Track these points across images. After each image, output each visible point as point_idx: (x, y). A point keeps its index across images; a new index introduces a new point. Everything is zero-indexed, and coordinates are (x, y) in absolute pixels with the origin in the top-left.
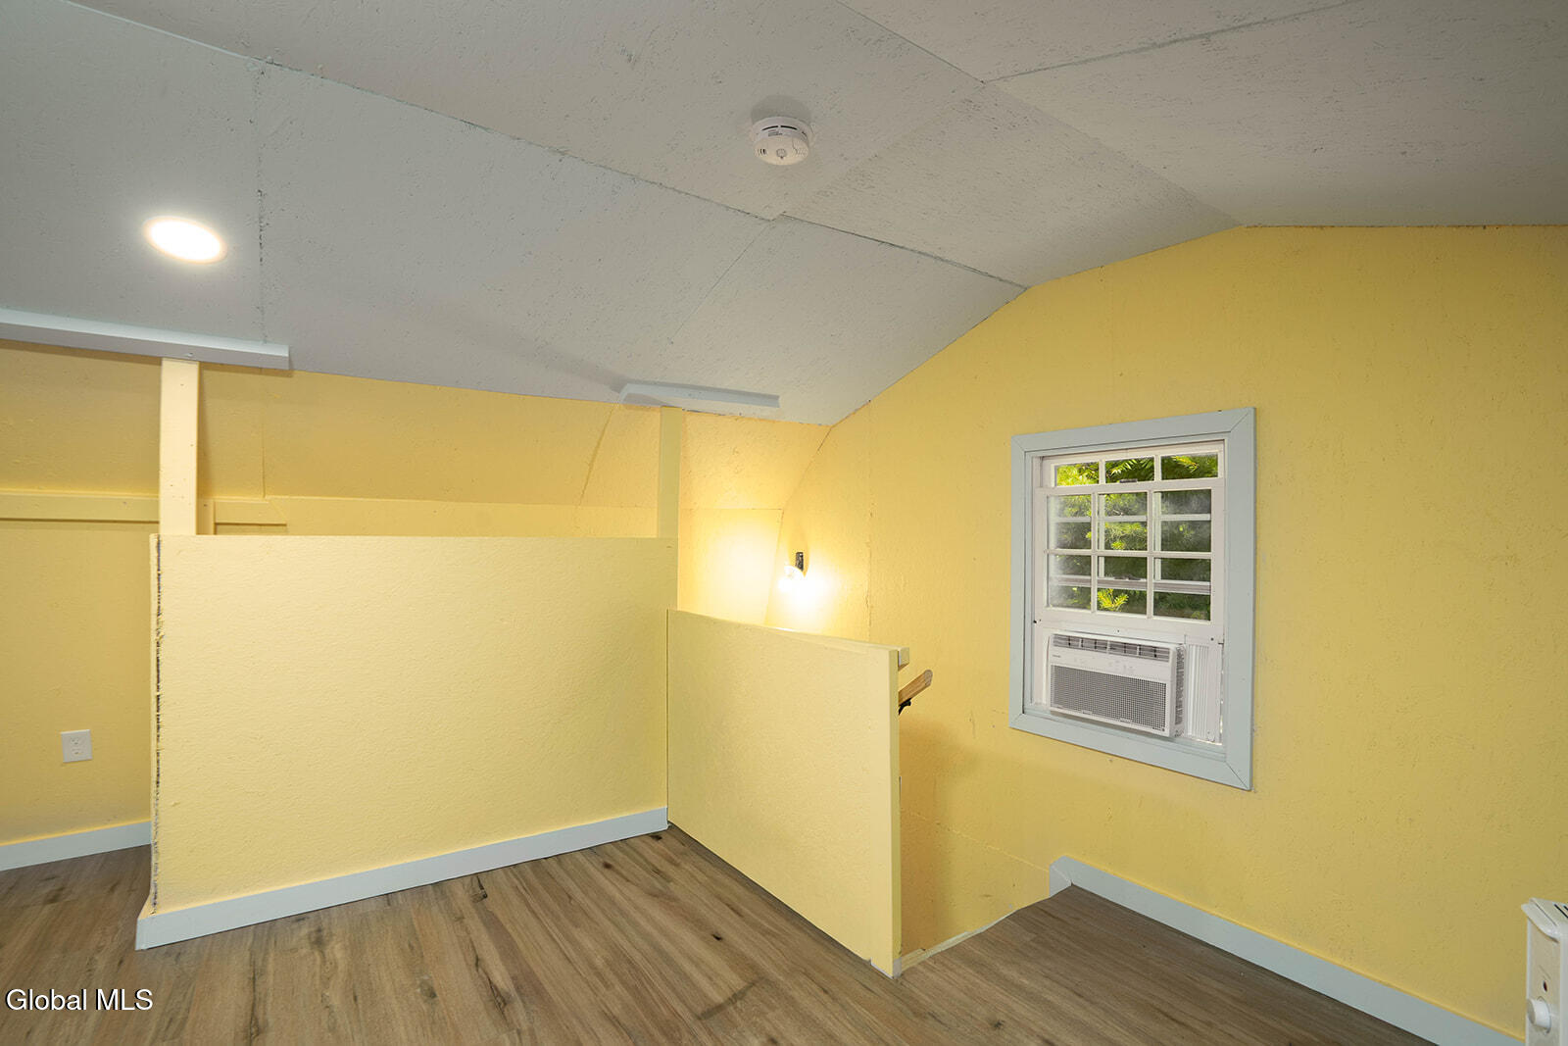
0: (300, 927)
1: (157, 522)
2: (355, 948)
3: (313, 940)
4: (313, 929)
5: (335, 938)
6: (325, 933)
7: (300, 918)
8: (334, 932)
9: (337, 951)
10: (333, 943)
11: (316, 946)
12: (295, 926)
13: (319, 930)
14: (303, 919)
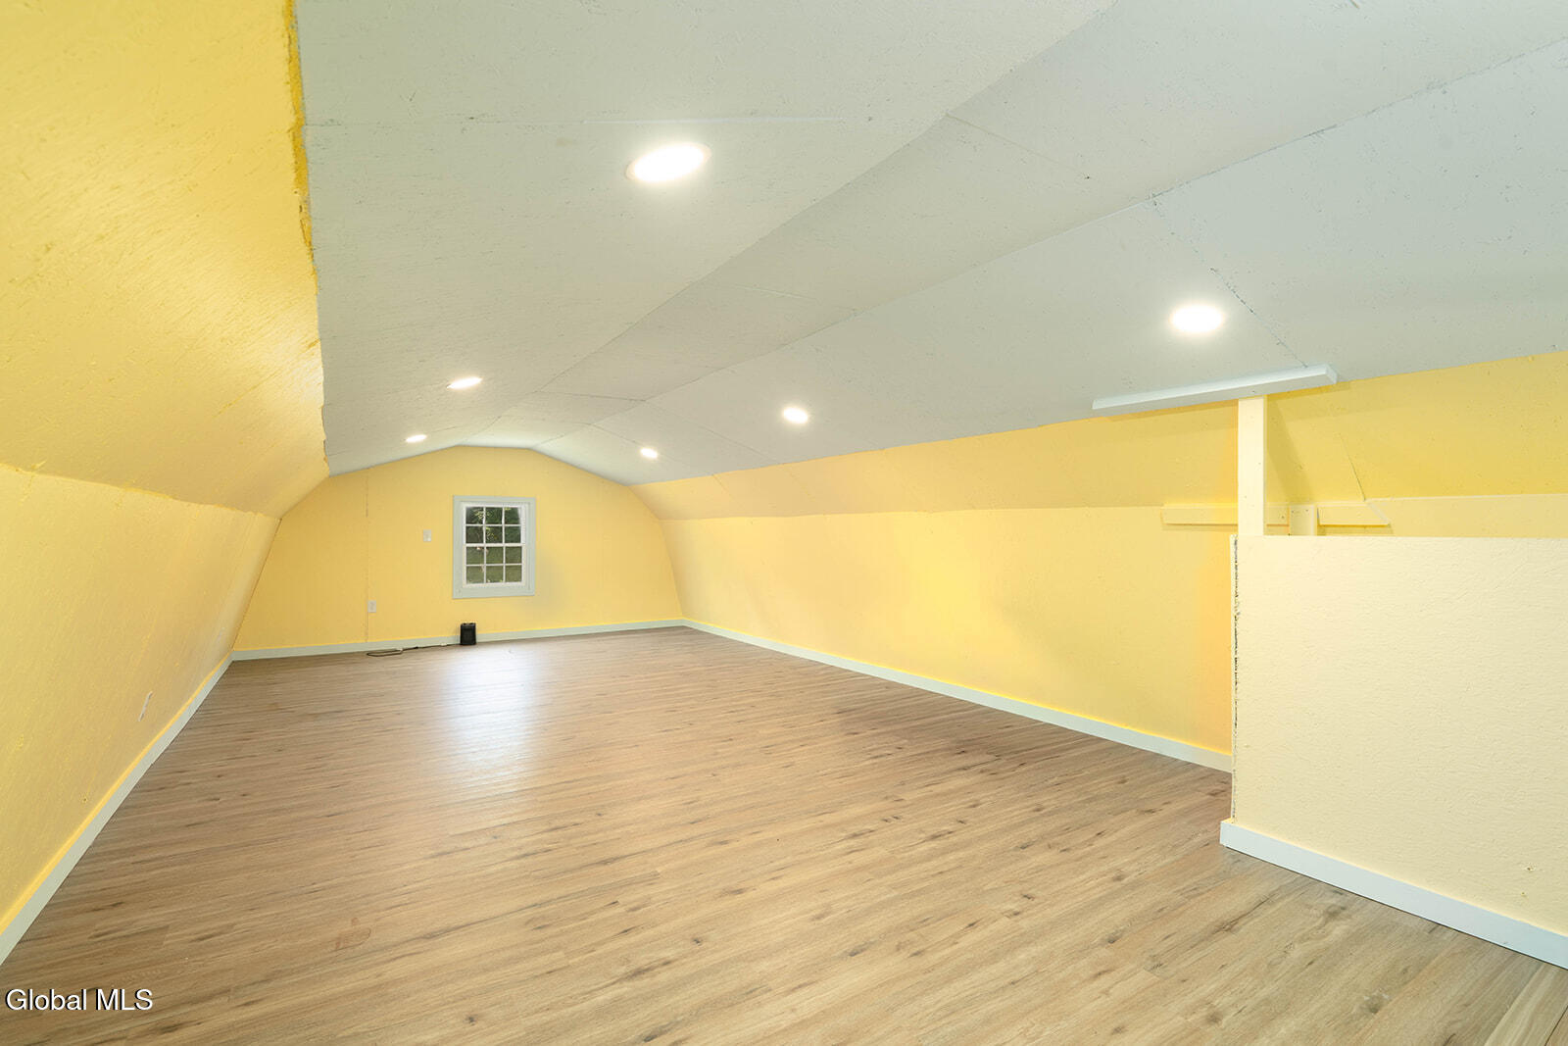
0: (1332, 897)
1: (1236, 525)
2: (1355, 938)
3: (1330, 910)
4: (1339, 904)
5: (1349, 920)
6: (1345, 913)
7: (1340, 892)
8: (1353, 917)
9: (1338, 930)
10: (1344, 922)
11: (1327, 915)
12: (1329, 894)
13: (1343, 909)
14: (1341, 894)
